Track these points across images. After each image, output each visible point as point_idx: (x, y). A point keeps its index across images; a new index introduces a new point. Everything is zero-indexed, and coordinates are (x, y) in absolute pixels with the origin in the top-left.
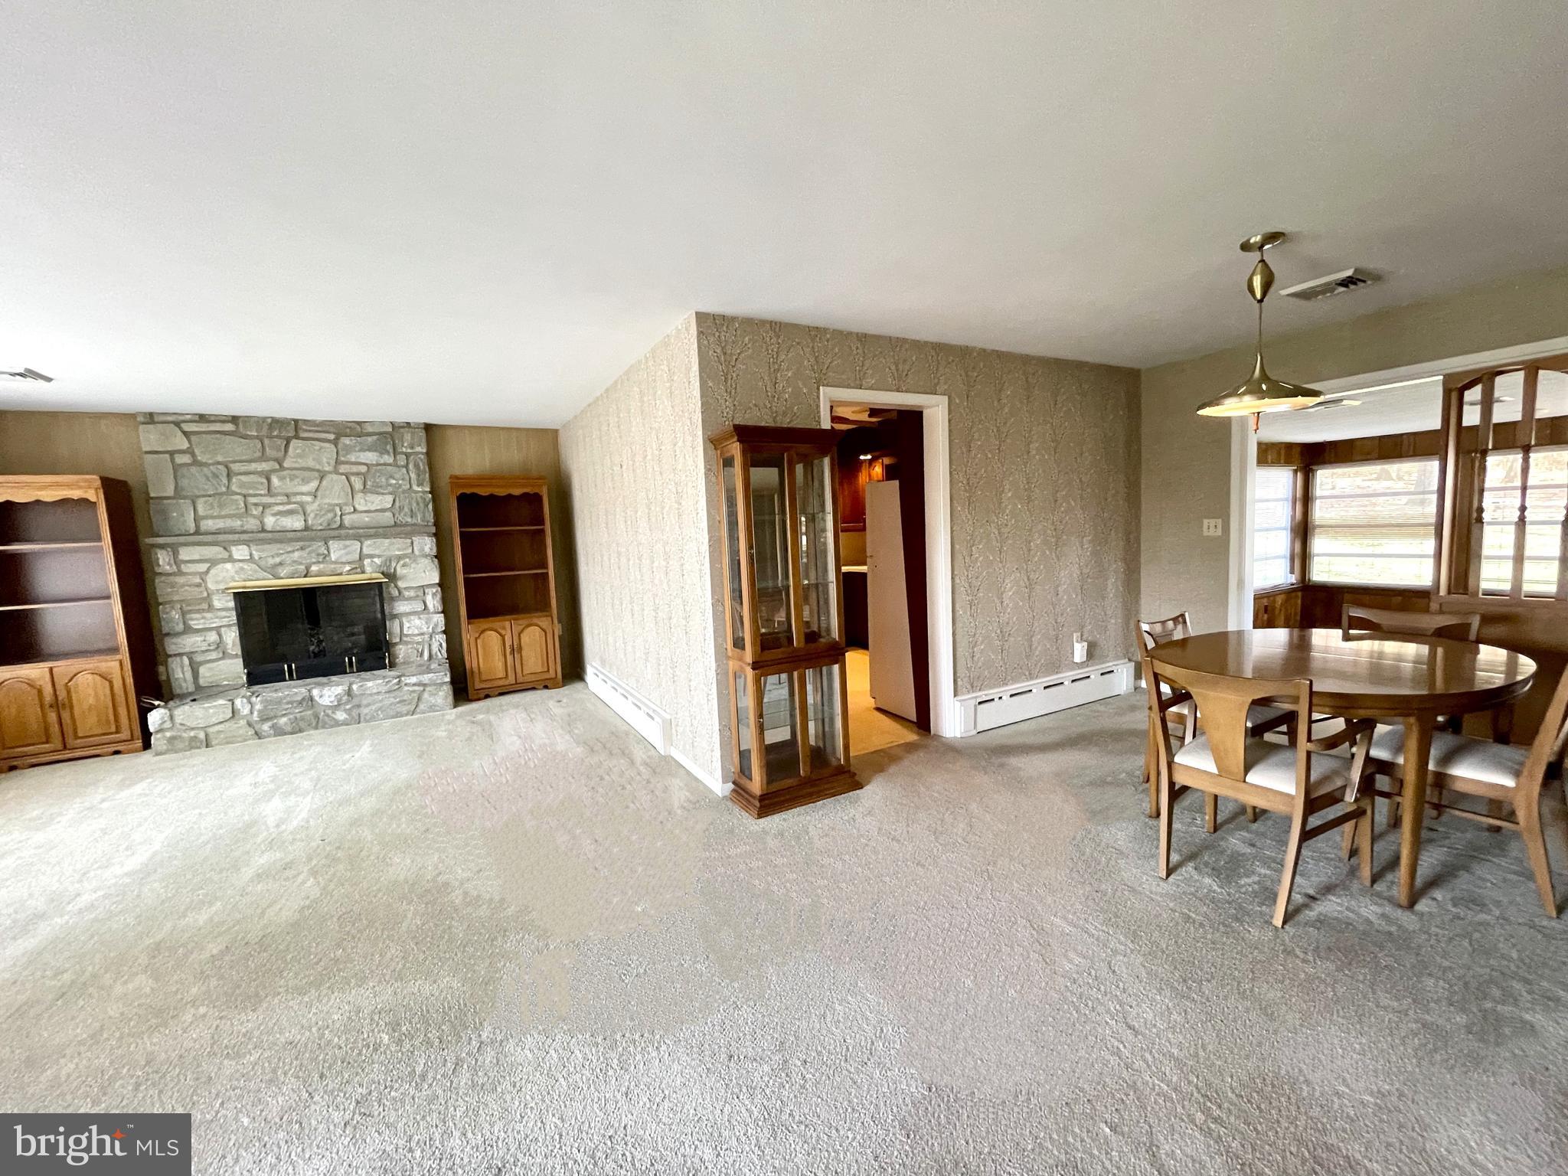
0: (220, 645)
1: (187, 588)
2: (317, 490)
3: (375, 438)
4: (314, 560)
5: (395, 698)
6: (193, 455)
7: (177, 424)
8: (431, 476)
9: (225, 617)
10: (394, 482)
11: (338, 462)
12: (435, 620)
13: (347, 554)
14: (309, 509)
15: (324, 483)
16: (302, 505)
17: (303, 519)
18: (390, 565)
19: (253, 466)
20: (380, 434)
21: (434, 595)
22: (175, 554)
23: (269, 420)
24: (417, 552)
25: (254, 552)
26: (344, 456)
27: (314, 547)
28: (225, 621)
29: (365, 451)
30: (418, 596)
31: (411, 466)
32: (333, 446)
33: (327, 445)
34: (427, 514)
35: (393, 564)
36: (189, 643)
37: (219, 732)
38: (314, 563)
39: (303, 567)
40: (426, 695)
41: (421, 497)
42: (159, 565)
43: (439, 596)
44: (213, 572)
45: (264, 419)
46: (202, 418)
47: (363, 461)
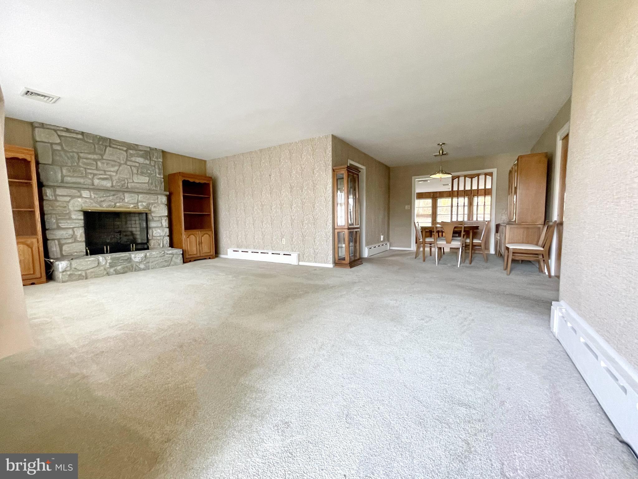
0: (73, 236)
1: (59, 208)
2: (118, 170)
3: (143, 152)
4: (118, 201)
5: (163, 259)
6: (62, 146)
7: (55, 131)
8: (163, 171)
9: (77, 223)
10: (149, 172)
11: (127, 160)
12: (165, 230)
13: (132, 199)
14: (114, 178)
15: (121, 168)
16: (110, 176)
17: (111, 183)
18: (149, 206)
19: (90, 156)
20: (145, 151)
21: (166, 220)
22: (55, 191)
23: (98, 137)
24: (159, 202)
25: (92, 195)
26: (130, 158)
27: (119, 195)
28: (77, 225)
29: (139, 157)
30: (159, 220)
31: (156, 167)
32: (125, 153)
33: (122, 152)
34: (162, 187)
35: (151, 206)
36: (59, 234)
37: (92, 272)
38: (118, 202)
39: (113, 203)
40: (174, 259)
41: (160, 180)
42: (47, 196)
43: (167, 221)
44: (72, 202)
45: (96, 136)
46: (67, 130)
47: (138, 161)
